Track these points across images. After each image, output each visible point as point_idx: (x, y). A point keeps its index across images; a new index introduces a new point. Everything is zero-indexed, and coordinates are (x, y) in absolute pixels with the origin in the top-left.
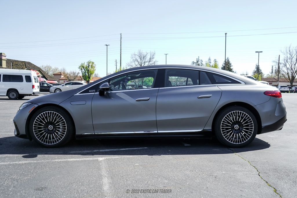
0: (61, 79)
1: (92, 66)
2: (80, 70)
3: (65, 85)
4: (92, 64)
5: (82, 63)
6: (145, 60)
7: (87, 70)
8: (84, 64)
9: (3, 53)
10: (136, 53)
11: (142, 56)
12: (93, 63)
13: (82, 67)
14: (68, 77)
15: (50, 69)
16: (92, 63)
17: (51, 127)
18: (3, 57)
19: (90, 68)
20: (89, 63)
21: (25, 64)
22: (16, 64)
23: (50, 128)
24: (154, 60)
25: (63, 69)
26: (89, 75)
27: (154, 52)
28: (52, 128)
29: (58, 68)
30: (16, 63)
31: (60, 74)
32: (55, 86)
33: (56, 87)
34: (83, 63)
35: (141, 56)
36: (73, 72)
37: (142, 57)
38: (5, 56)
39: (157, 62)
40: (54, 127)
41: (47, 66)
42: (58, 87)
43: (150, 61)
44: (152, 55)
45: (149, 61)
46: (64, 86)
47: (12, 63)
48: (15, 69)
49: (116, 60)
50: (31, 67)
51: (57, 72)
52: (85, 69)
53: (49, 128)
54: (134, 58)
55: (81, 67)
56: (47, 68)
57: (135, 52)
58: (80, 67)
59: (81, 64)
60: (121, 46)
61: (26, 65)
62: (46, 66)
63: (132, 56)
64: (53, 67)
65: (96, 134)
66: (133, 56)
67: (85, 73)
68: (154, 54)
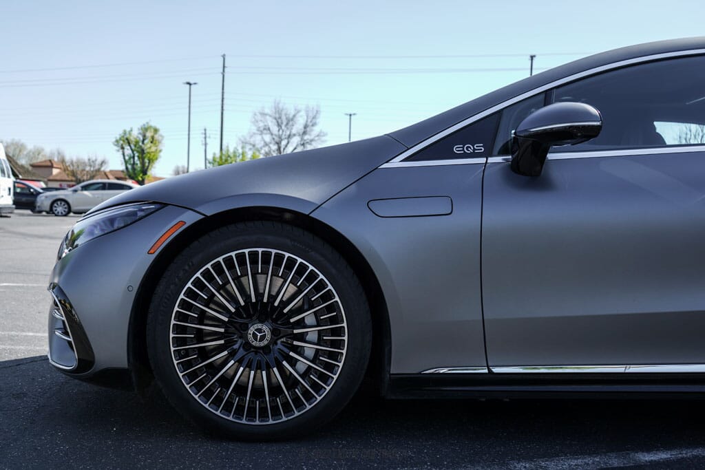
0: (51, 178)
1: (153, 137)
2: (118, 151)
3: (82, 190)
4: (152, 134)
5: (125, 131)
6: (292, 129)
7: (138, 152)
8: (130, 134)
10: (267, 111)
11: (284, 118)
12: (156, 131)
13: (124, 141)
14: (73, 174)
15: (20, 151)
16: (152, 130)
17: (259, 330)
19: (149, 146)
20: (145, 129)
23: (255, 335)
24: (316, 130)
25: (56, 154)
26: (143, 163)
27: (315, 108)
28: (268, 337)
29: (43, 150)
31: (49, 164)
32: (48, 193)
33: (56, 195)
34: (128, 130)
35: (280, 118)
36: (89, 160)
37: (283, 120)
39: (324, 136)
40: (275, 332)
41: (12, 144)
42: (61, 194)
43: (305, 133)
44: (311, 115)
45: (301, 132)
46: (79, 192)
49: (205, 130)
51: (39, 161)
52: (133, 147)
53: (250, 337)
54: (261, 124)
55: (121, 142)
56: (12, 148)
57: (263, 108)
58: (117, 141)
59: (121, 132)
60: (223, 89)
63: (256, 117)
64: (30, 146)
65: (496, 370)
66: (259, 117)
67: (134, 157)
68: (315, 112)
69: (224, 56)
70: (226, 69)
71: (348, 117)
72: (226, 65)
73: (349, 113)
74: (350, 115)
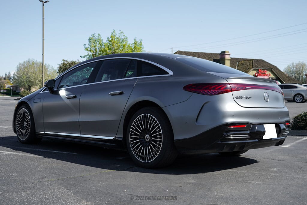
9: (227, 51)
17: (25, 123)
18: (226, 56)
21: (252, 62)
22: (243, 64)
30: (243, 62)
38: (229, 55)
47: (238, 63)
48: (240, 70)
50: (259, 67)
61: (254, 64)
62: (297, 63)
65: (45, 133)
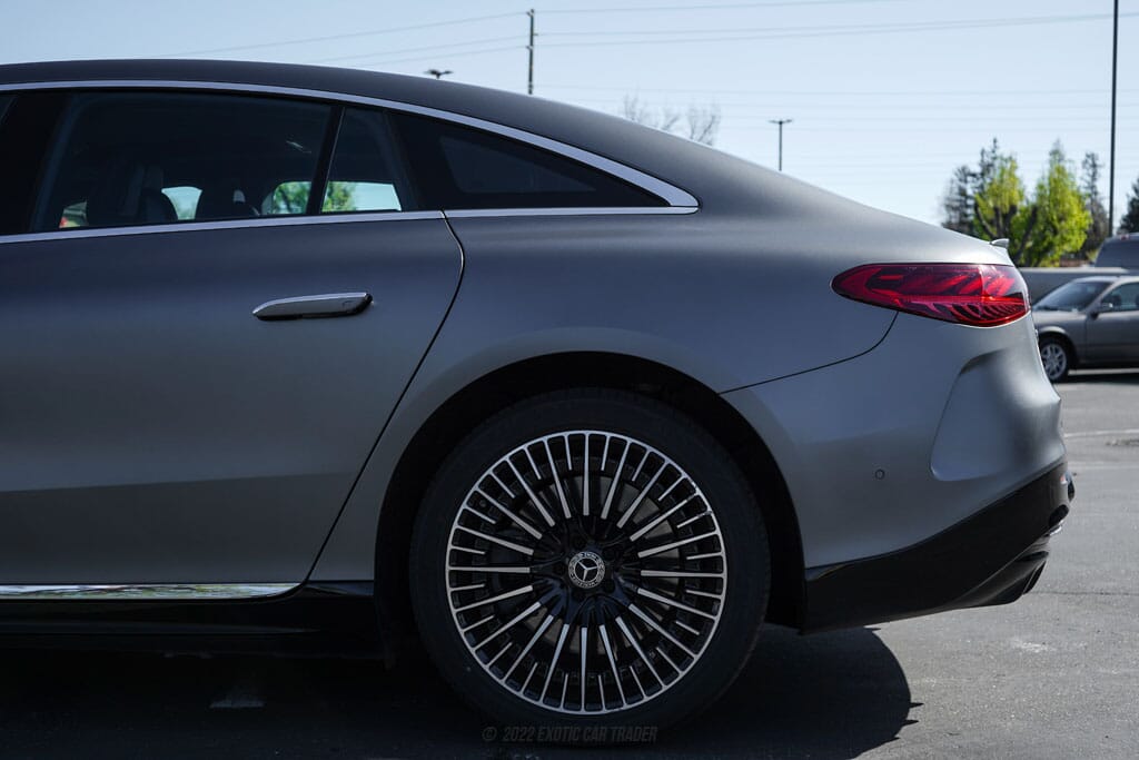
27: (709, 111)
44: (700, 126)
60: (531, 79)
68: (709, 119)
69: (531, 14)
70: (535, 38)
71: (778, 126)
72: (535, 31)
73: (778, 120)
74: (781, 123)
